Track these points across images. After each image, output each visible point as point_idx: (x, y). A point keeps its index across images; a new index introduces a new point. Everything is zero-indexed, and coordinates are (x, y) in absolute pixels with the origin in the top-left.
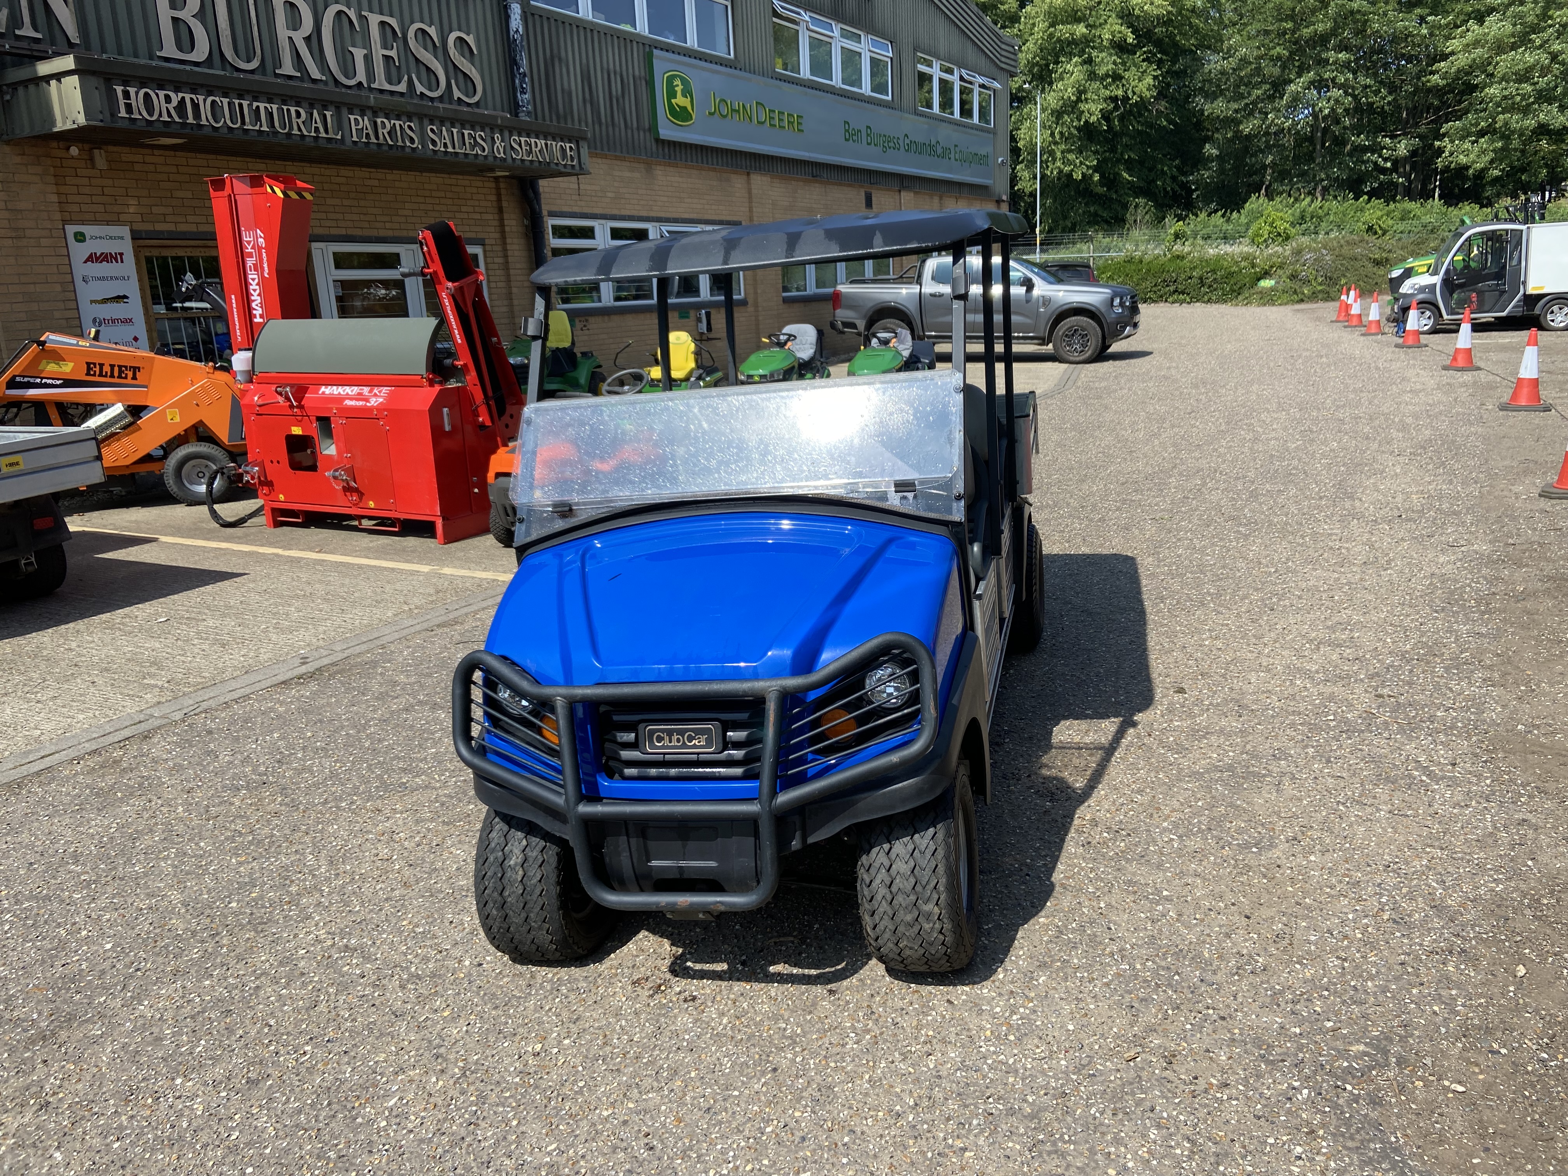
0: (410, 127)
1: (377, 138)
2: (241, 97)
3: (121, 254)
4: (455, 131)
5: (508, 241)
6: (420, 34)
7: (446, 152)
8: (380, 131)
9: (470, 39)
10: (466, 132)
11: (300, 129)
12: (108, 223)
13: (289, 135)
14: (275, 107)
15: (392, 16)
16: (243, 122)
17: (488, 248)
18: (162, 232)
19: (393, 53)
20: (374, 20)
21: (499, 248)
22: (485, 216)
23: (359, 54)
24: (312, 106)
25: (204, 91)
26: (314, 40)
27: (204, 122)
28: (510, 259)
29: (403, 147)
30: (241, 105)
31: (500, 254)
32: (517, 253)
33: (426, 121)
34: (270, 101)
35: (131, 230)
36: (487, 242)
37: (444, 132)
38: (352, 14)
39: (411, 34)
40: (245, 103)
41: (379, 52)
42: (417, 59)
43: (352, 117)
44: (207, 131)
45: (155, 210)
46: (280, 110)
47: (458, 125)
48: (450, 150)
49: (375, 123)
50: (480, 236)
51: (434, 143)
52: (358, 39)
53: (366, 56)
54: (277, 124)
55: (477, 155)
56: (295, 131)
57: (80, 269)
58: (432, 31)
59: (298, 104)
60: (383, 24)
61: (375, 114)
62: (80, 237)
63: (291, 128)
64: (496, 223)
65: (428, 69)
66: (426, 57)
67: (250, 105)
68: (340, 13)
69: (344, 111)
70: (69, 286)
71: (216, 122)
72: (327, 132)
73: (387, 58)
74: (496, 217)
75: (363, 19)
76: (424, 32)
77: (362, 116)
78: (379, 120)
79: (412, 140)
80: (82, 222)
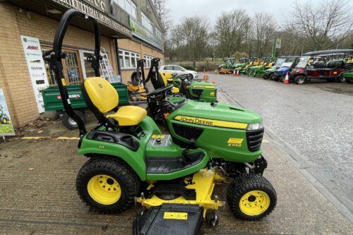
3: (37, 47)
5: (112, 53)
11: (92, 15)
17: (108, 54)
18: (47, 42)
24: (93, 9)
29: (109, 25)
33: (111, 20)
34: (86, 5)
35: (39, 40)
40: (81, 4)
45: (45, 35)
46: (88, 8)
54: (88, 12)
61: (104, 15)
64: (110, 49)
69: (99, 13)
70: (23, 55)
71: (76, 7)
72: (96, 17)
80: (25, 35)
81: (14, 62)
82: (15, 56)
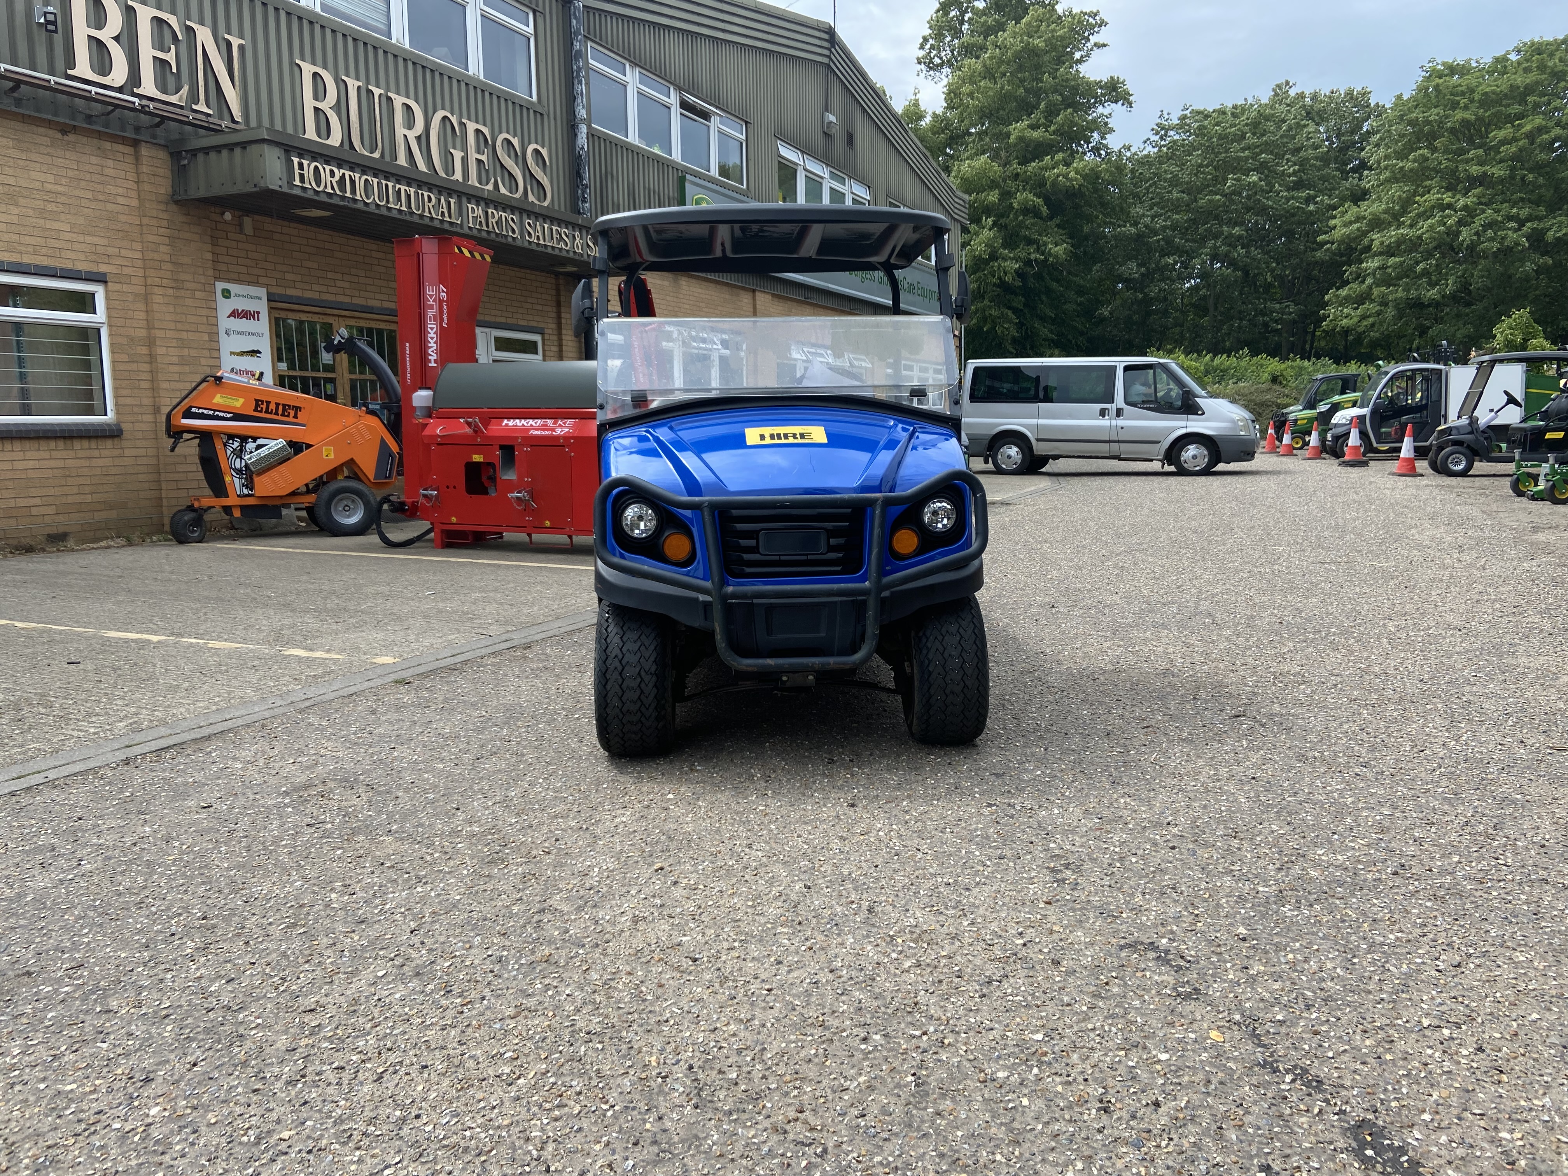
0: (512, 219)
1: (488, 226)
2: (387, 179)
3: (258, 313)
4: (546, 226)
5: (564, 332)
6: (505, 143)
7: (538, 244)
8: (490, 220)
9: (544, 152)
10: (554, 228)
11: (430, 212)
12: (249, 283)
13: (421, 216)
14: (412, 190)
15: (485, 125)
16: (388, 201)
17: (546, 337)
18: (291, 296)
19: (484, 158)
20: (471, 127)
21: (555, 338)
22: (545, 308)
23: (458, 155)
24: (440, 193)
25: (359, 170)
26: (424, 140)
27: (358, 197)
28: (564, 348)
29: (506, 236)
30: (387, 186)
31: (556, 343)
32: (570, 343)
33: (525, 216)
34: (409, 185)
35: (269, 294)
36: (546, 331)
37: (538, 227)
38: (454, 120)
39: (499, 143)
40: (390, 184)
41: (473, 156)
42: (502, 166)
43: (470, 206)
44: (360, 206)
45: (288, 276)
46: (416, 193)
47: (548, 221)
48: (542, 242)
49: (487, 213)
50: (541, 325)
51: (530, 234)
52: (458, 142)
53: (463, 158)
54: (413, 206)
55: (561, 249)
56: (427, 214)
57: (225, 322)
58: (515, 142)
59: (430, 190)
60: (478, 131)
61: (487, 205)
62: (226, 294)
63: (424, 211)
64: (554, 315)
65: (510, 174)
66: (509, 163)
67: (394, 187)
68: (445, 118)
69: (464, 200)
70: (214, 336)
71: (368, 198)
72: (450, 217)
73: (479, 161)
74: (554, 309)
75: (463, 125)
76: (509, 142)
77: (478, 205)
78: (490, 211)
79: (513, 231)
80: (229, 280)
81: (186, 352)
82: (191, 336)
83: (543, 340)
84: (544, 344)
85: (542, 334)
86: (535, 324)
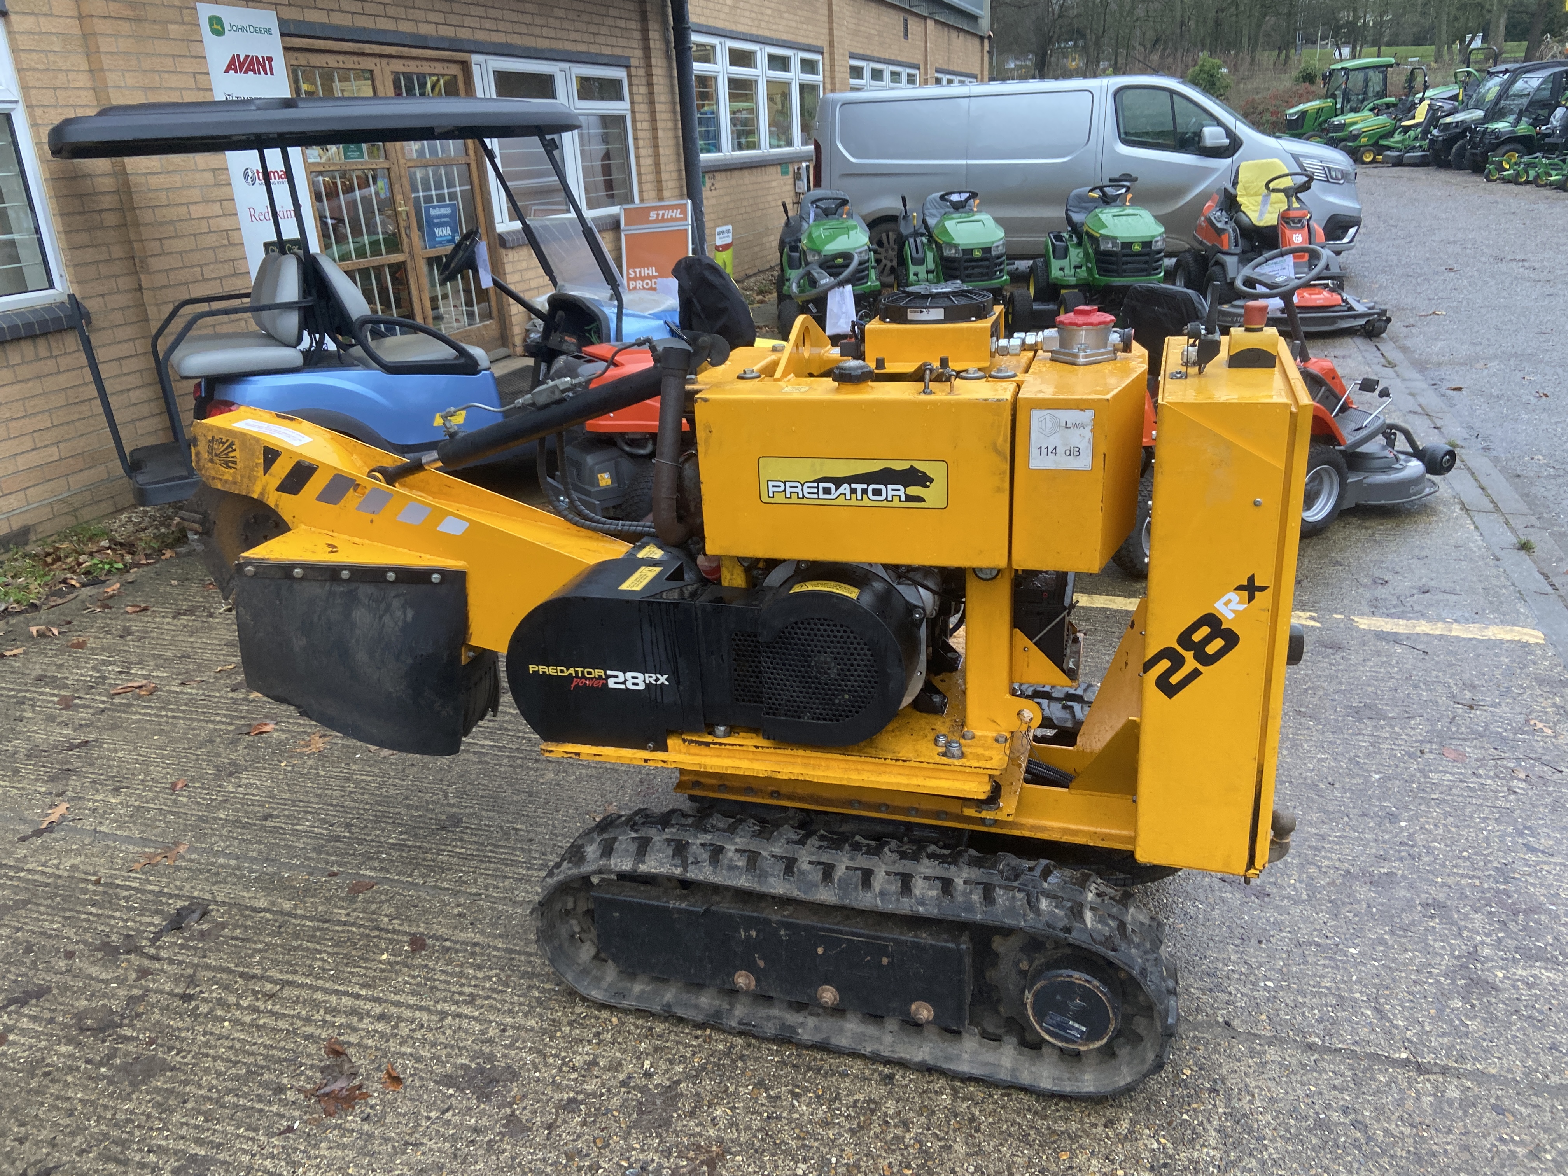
3: (270, 59)
5: (653, 62)
12: (248, 3)
22: (629, 25)
28: (655, 89)
31: (644, 81)
32: (661, 80)
36: (634, 62)
62: (217, 26)
74: (641, 26)
83: (629, 76)
84: (630, 84)
85: (628, 67)
86: (618, 52)
